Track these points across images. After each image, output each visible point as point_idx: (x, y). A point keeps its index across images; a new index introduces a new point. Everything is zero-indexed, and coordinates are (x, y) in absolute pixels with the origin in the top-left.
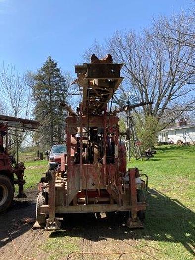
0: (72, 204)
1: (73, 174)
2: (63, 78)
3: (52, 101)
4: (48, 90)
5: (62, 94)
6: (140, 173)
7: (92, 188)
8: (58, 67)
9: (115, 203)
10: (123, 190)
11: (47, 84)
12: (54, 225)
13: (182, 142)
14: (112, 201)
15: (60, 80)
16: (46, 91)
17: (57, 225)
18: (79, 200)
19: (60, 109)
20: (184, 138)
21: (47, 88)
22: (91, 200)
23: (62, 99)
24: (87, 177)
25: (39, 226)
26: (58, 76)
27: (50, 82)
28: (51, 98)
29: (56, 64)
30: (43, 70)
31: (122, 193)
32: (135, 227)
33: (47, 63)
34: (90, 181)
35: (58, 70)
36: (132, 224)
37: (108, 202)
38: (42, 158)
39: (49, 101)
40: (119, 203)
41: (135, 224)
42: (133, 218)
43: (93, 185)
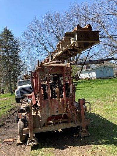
0: (44, 125)
1: (44, 106)
2: (16, 41)
3: (9, 56)
4: (6, 48)
5: (15, 51)
6: (86, 101)
7: (55, 114)
8: (12, 34)
9: (72, 122)
10: (76, 113)
11: (5, 45)
12: (33, 141)
13: (88, 78)
14: (70, 121)
15: (13, 42)
16: (4, 49)
17: (35, 140)
18: (49, 123)
19: (14, 61)
20: (89, 75)
21: (5, 47)
22: (57, 121)
23: (15, 54)
24: (54, 107)
25: (21, 142)
26: (12, 40)
27: (7, 43)
28: (8, 54)
29: (10, 32)
30: (2, 35)
31: (76, 115)
32: (85, 135)
33: (4, 31)
34: (55, 110)
35: (12, 36)
37: (67, 122)
38: (3, 93)
39: (7, 56)
40: (74, 121)
41: (84, 133)
42: (83, 130)
43: (57, 112)
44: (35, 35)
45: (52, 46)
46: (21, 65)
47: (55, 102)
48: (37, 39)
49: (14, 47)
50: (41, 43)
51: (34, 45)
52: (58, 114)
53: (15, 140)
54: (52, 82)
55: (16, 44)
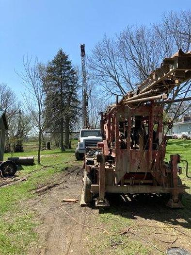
1: (121, 158)
2: (73, 71)
3: (62, 93)
4: (59, 82)
5: (71, 86)
7: (135, 170)
9: (158, 185)
10: (166, 174)
14: (155, 183)
15: (70, 72)
16: (56, 83)
23: (71, 91)
24: (134, 161)
26: (69, 68)
28: (62, 90)
29: (67, 57)
30: (54, 62)
32: (177, 207)
33: (58, 55)
34: (136, 165)
35: (69, 63)
36: (174, 205)
37: (151, 185)
38: (49, 148)
39: (59, 93)
40: (162, 185)
41: (176, 204)
42: (174, 199)
43: (139, 168)
44: (104, 63)
45: (128, 82)
46: (79, 108)
47: (136, 155)
48: (107, 68)
49: (71, 79)
50: (112, 76)
51: (102, 78)
52: (139, 171)
53: (78, 201)
54: (134, 126)
55: (75, 75)
